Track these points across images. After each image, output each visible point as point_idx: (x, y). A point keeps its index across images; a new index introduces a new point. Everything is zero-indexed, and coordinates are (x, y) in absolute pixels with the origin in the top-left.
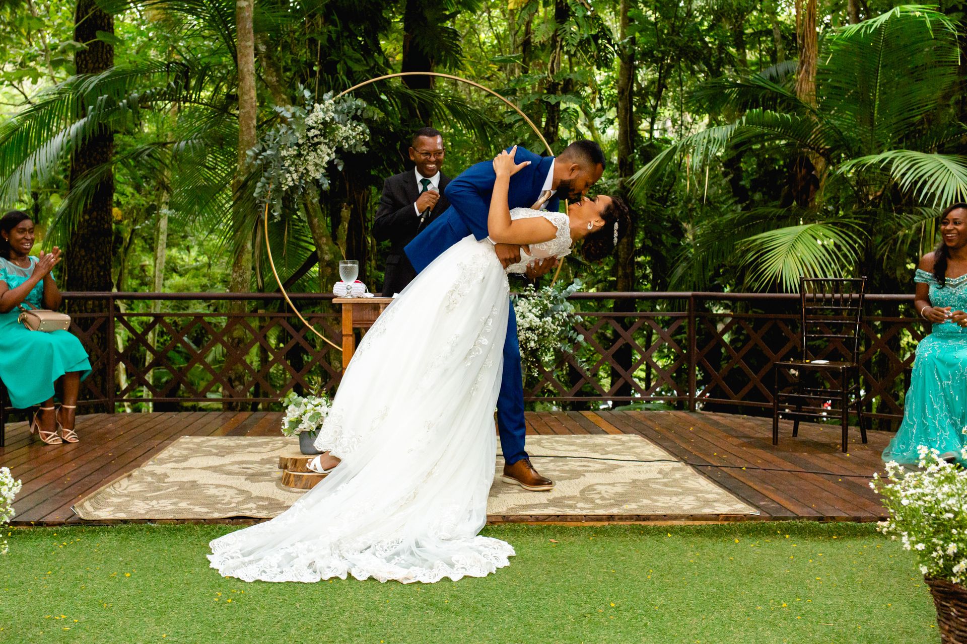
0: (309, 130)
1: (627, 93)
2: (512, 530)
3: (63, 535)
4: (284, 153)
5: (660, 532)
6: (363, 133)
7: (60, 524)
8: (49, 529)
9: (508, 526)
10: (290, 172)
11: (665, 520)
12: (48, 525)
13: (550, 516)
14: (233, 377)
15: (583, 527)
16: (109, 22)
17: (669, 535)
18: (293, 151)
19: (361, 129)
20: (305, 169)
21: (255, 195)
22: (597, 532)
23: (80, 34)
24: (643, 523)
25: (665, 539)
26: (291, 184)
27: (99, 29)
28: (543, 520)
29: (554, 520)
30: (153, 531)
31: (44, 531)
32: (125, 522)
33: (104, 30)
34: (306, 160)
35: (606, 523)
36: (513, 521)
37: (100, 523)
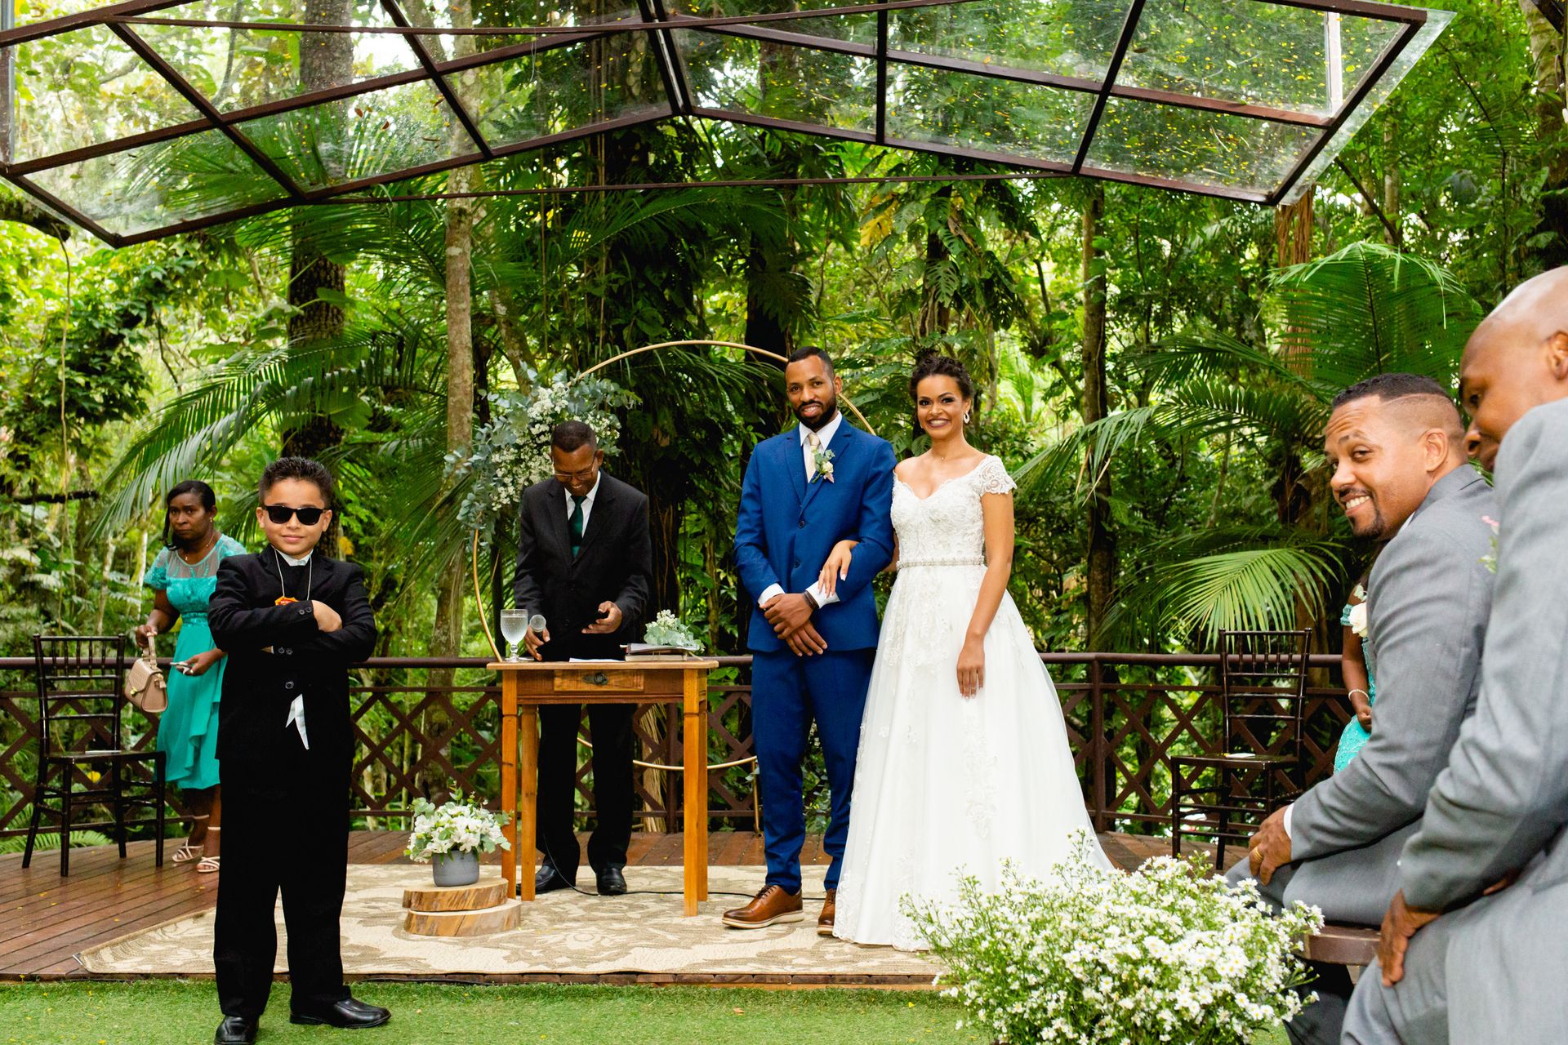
0: (533, 425)
1: (1095, 359)
2: (685, 996)
3: (61, 993)
4: (496, 458)
5: (899, 1000)
6: (611, 427)
7: (58, 979)
8: (42, 985)
9: (680, 989)
10: (505, 485)
11: (907, 983)
12: (42, 979)
13: (741, 975)
14: (430, 780)
15: (789, 992)
16: (337, 276)
17: (911, 1005)
18: (509, 456)
19: (607, 422)
20: (528, 480)
21: (459, 518)
22: (808, 999)
23: (296, 293)
24: (876, 987)
25: (903, 1011)
26: (506, 501)
27: (322, 285)
28: (732, 982)
29: (746, 982)
30: (181, 989)
31: (36, 988)
32: (146, 976)
33: (330, 287)
34: (528, 468)
35: (822, 987)
36: (689, 982)
37: (113, 978)
